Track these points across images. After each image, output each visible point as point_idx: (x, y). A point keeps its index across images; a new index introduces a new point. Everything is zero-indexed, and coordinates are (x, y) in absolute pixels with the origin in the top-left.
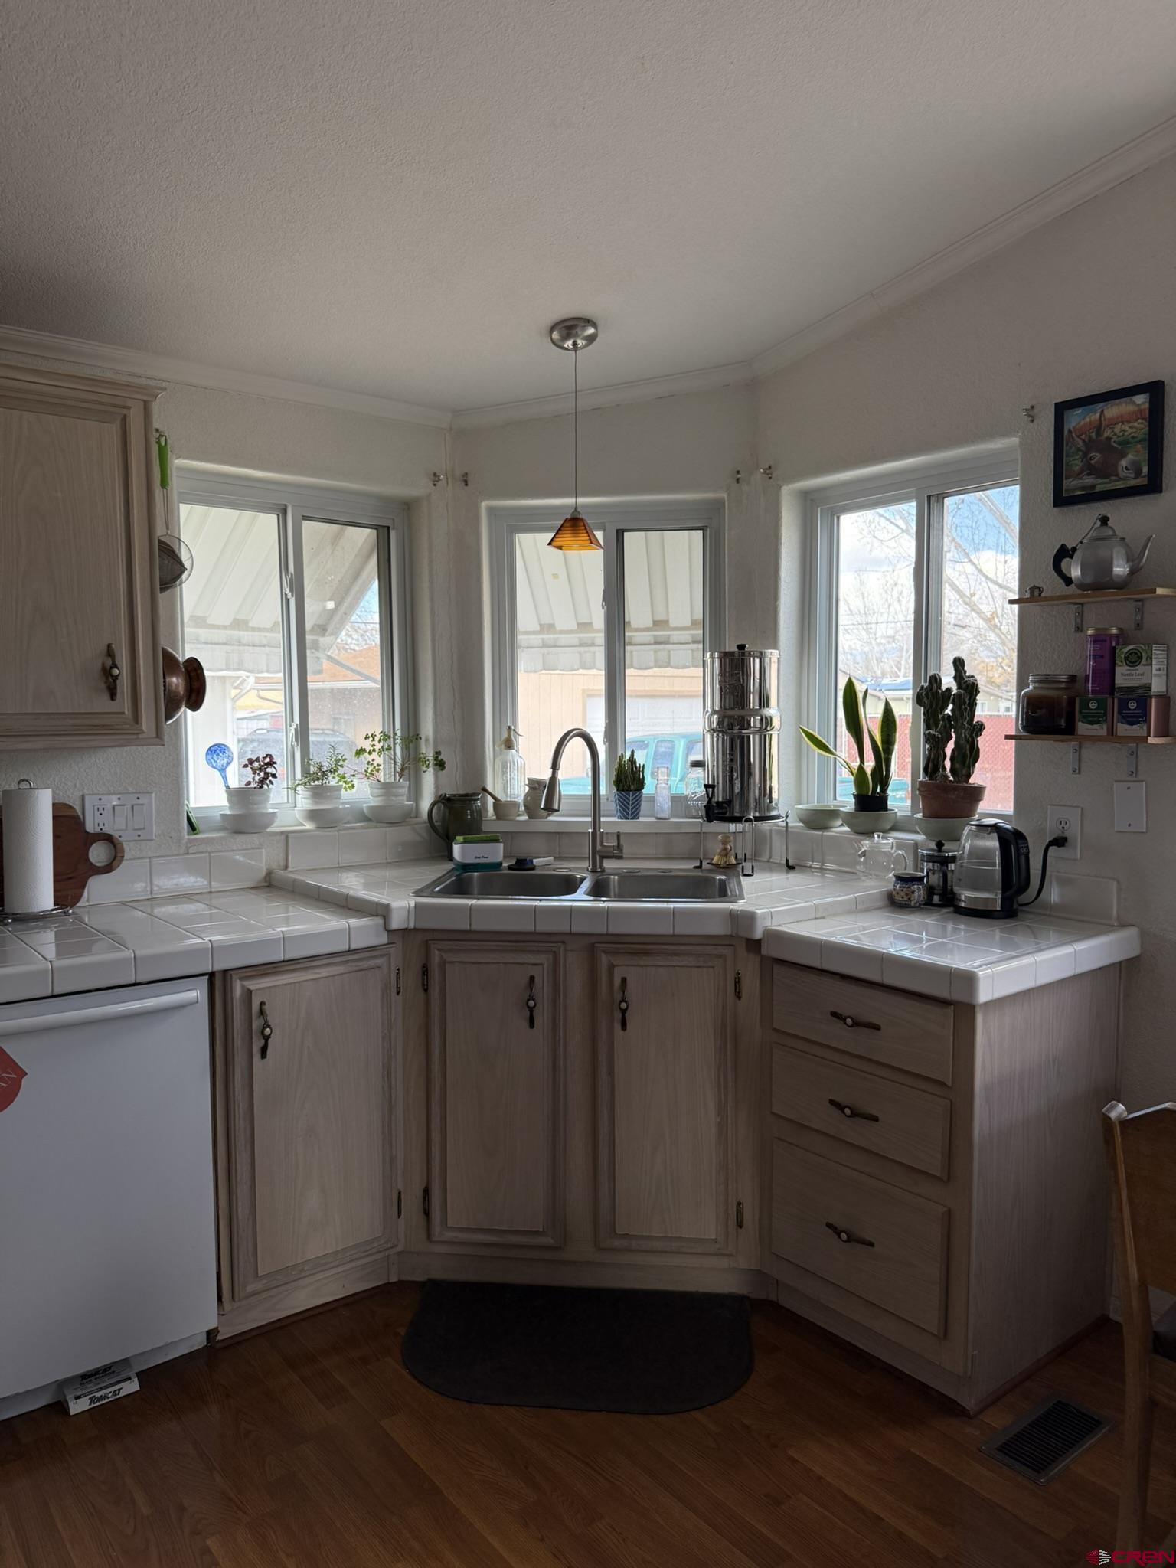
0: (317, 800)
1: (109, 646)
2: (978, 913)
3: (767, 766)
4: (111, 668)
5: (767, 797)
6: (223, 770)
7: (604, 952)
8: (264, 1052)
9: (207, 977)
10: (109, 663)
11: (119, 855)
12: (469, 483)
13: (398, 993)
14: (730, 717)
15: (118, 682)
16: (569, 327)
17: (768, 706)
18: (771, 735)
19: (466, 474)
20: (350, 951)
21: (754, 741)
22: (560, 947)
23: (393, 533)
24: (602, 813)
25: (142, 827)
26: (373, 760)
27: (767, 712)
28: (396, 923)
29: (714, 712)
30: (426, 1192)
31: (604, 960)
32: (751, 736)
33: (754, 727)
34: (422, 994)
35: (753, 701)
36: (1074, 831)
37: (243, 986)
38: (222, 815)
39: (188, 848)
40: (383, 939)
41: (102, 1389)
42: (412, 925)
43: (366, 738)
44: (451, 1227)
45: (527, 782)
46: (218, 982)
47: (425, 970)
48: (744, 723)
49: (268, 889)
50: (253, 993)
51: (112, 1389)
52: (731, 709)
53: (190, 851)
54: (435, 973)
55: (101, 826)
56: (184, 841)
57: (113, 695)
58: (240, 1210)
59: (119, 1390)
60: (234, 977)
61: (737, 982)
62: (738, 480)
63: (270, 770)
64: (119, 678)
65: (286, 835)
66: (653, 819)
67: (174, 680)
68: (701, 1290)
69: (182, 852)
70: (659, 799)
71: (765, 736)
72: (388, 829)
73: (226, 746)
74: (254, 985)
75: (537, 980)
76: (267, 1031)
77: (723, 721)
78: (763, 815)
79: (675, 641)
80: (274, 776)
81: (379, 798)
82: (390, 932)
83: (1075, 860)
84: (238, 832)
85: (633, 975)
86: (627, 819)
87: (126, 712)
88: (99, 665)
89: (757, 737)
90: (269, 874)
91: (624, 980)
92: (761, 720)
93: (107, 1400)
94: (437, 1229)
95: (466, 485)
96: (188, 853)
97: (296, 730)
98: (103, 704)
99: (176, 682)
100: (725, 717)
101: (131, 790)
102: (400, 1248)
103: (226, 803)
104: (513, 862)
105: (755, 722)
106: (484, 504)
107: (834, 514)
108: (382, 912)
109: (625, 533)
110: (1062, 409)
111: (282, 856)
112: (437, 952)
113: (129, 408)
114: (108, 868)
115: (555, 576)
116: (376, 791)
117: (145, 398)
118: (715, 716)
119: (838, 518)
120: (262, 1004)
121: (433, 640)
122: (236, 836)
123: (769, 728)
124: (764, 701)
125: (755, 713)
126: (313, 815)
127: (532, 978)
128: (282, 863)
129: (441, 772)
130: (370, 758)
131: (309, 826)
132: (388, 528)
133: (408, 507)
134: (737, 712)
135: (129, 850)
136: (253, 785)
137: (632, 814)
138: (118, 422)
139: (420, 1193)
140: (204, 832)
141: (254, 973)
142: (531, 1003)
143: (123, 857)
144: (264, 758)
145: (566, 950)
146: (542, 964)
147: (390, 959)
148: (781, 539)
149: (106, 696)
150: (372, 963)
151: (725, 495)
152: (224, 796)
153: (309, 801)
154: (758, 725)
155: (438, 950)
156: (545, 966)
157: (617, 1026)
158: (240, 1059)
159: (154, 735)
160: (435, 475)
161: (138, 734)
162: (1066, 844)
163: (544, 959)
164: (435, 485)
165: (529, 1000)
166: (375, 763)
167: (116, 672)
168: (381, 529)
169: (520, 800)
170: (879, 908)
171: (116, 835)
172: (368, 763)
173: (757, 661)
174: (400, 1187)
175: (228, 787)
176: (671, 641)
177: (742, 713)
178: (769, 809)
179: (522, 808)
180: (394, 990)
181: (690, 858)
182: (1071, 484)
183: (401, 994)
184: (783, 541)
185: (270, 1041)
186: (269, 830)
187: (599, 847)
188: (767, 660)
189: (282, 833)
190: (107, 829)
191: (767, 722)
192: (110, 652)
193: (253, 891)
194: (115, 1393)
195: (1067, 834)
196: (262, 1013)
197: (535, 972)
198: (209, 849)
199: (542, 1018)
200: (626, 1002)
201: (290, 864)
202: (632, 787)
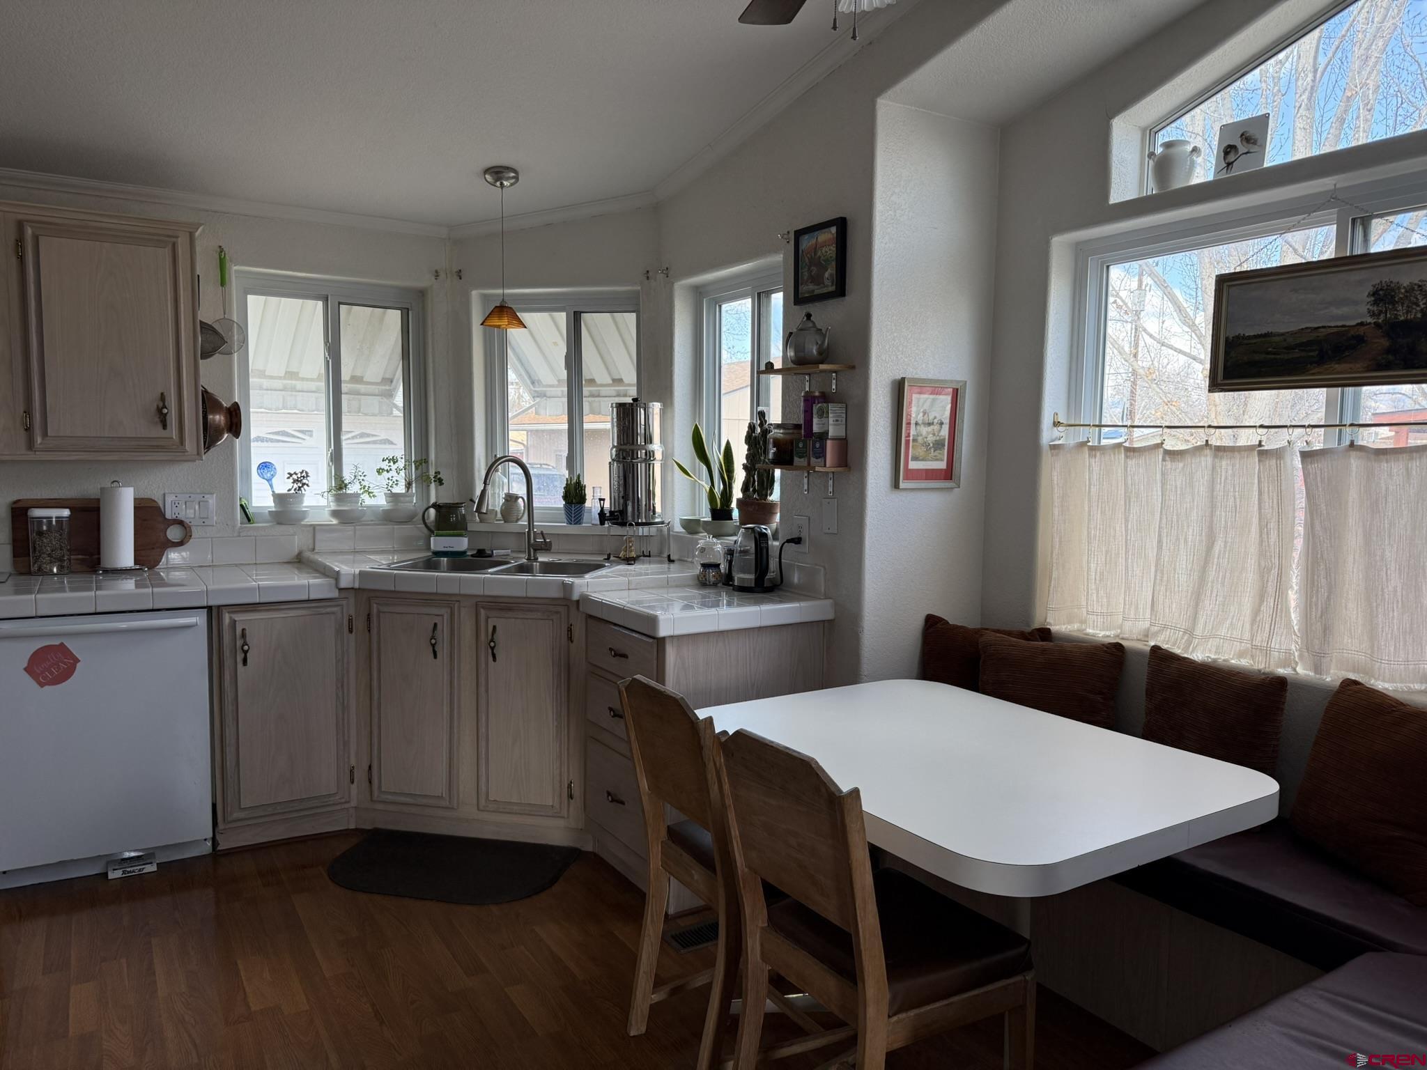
0: (340, 504)
1: (162, 394)
2: (743, 589)
3: (651, 489)
4: (162, 408)
5: (651, 511)
6: (269, 480)
7: (483, 608)
8: (245, 662)
9: (206, 610)
10: (161, 405)
11: (188, 535)
12: (462, 277)
13: (351, 631)
14: (624, 450)
15: (168, 417)
16: (498, 173)
17: (651, 443)
18: (654, 464)
19: (460, 271)
20: (308, 601)
21: (641, 468)
22: (454, 604)
23: (410, 312)
24: (535, 520)
25: (206, 516)
26: (392, 477)
27: (651, 447)
28: (343, 584)
29: (614, 447)
30: (370, 767)
31: (483, 612)
32: (639, 464)
33: (641, 458)
34: (368, 633)
35: (640, 440)
36: (804, 535)
37: (231, 618)
38: (269, 511)
39: (239, 533)
40: (335, 594)
41: (131, 867)
42: (357, 586)
43: (383, 460)
44: (384, 792)
45: (504, 496)
46: (213, 612)
47: (369, 617)
48: (633, 454)
49: (296, 565)
50: (237, 623)
51: (139, 868)
52: (624, 444)
53: (242, 534)
54: (374, 619)
55: (177, 515)
56: (237, 528)
57: (165, 427)
58: (228, 763)
59: (143, 868)
60: (224, 611)
61: (570, 630)
62: (648, 278)
63: (304, 481)
64: (168, 415)
65: (314, 527)
66: (590, 525)
67: (217, 417)
68: (550, 843)
69: (235, 535)
70: (593, 510)
71: (649, 464)
72: (395, 527)
73: (270, 463)
74: (237, 617)
75: (439, 627)
76: (246, 648)
77: (619, 454)
78: (648, 521)
79: (604, 395)
80: (308, 485)
81: (391, 504)
82: (341, 590)
83: (805, 553)
84: (279, 523)
85: (500, 624)
86: (571, 524)
87: (174, 437)
88: (155, 407)
89: (643, 465)
90: (300, 554)
91: (494, 627)
92: (646, 453)
93: (134, 874)
94: (376, 793)
95: (460, 279)
96: (239, 536)
97: (331, 453)
98: (157, 432)
99: (218, 418)
100: (620, 450)
101: (198, 491)
102: (353, 804)
103: (273, 504)
104: (475, 552)
105: (641, 454)
106: (475, 294)
107: (718, 303)
108: (336, 576)
109: (582, 314)
110: (799, 234)
111: (311, 541)
112: (375, 605)
113: (177, 237)
114: (181, 544)
115: (555, 343)
116: (388, 498)
117: (191, 230)
118: (614, 449)
119: (720, 306)
120: (243, 630)
121: (435, 391)
122: (278, 526)
123: (652, 459)
124: (649, 439)
125: (641, 447)
126: (335, 514)
127: (435, 625)
128: (311, 547)
129: (440, 487)
130: (389, 475)
131: (335, 522)
132: (408, 309)
133: (422, 294)
134: (628, 447)
135: (196, 532)
136: (292, 491)
137: (574, 520)
138: (170, 246)
139: (368, 768)
140: (257, 523)
141: (239, 609)
142: (433, 641)
143: (191, 536)
144: (301, 473)
145: (459, 607)
146: (442, 616)
147: (342, 608)
148: (674, 321)
149: (160, 427)
150: (329, 610)
151: (639, 288)
152: (272, 498)
153: (334, 504)
154: (644, 457)
155: (376, 603)
156: (445, 617)
157: (491, 658)
158: (228, 663)
159: (196, 453)
160: (436, 272)
161: (184, 452)
162: (802, 542)
163: (445, 612)
164: (436, 279)
165: (431, 639)
166: (394, 479)
167: (165, 411)
168: (404, 311)
169: (498, 509)
170: (688, 586)
171: (187, 521)
172: (388, 479)
173: (642, 412)
174: (353, 762)
175: (273, 492)
176: (601, 395)
177: (632, 447)
178: (653, 517)
179: (499, 516)
180: (346, 629)
181: (601, 554)
182: (804, 289)
183: (353, 633)
184: (676, 323)
185: (248, 655)
186: (303, 523)
187: (532, 541)
188: (651, 410)
189: (311, 525)
190: (181, 517)
191: (650, 456)
192: (163, 397)
193: (285, 565)
194: (140, 870)
195: (802, 535)
196: (243, 635)
197: (437, 620)
198: (255, 534)
199: (443, 651)
200: (494, 642)
201: (316, 548)
202: (574, 501)
